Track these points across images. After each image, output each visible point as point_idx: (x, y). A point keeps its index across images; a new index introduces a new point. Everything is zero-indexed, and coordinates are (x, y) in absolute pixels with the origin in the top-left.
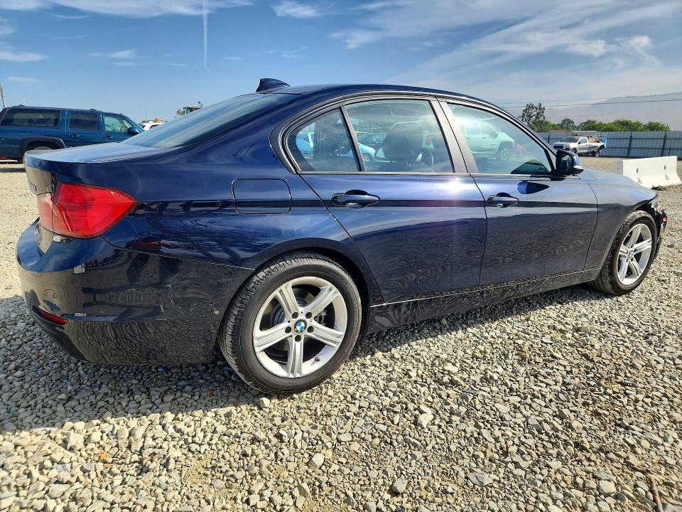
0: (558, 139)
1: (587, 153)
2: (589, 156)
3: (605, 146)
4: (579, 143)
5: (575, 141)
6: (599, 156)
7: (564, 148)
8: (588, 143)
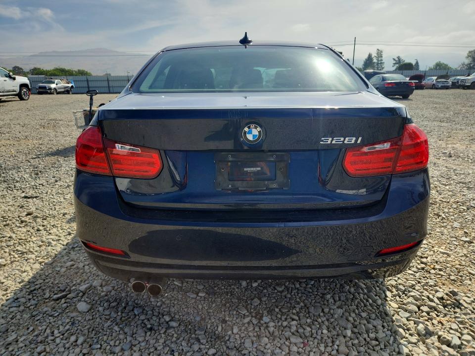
0: (39, 81)
1: (64, 91)
2: (66, 94)
3: (74, 86)
4: (57, 84)
5: (54, 83)
6: (73, 94)
7: (48, 88)
8: (62, 84)
